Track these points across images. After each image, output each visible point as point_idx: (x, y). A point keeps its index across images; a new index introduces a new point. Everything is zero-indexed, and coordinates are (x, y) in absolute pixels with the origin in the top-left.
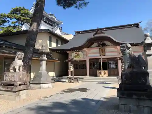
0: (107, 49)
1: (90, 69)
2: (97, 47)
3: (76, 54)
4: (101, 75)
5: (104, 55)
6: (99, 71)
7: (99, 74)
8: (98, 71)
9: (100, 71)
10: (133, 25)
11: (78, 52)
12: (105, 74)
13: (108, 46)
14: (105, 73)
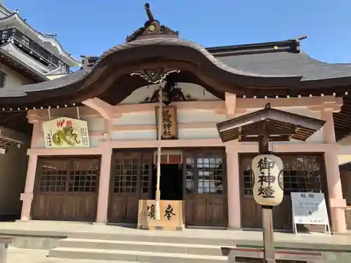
0: (187, 113)
1: (116, 190)
2: (146, 101)
3: (61, 129)
4: (151, 223)
5: (173, 133)
6: (145, 204)
7: (145, 214)
8: (141, 202)
9: (150, 202)
10: (279, 44)
11: (66, 119)
12: (169, 217)
13: (190, 99)
14: (169, 212)
